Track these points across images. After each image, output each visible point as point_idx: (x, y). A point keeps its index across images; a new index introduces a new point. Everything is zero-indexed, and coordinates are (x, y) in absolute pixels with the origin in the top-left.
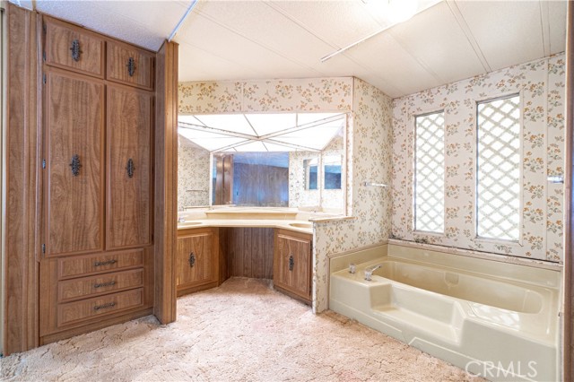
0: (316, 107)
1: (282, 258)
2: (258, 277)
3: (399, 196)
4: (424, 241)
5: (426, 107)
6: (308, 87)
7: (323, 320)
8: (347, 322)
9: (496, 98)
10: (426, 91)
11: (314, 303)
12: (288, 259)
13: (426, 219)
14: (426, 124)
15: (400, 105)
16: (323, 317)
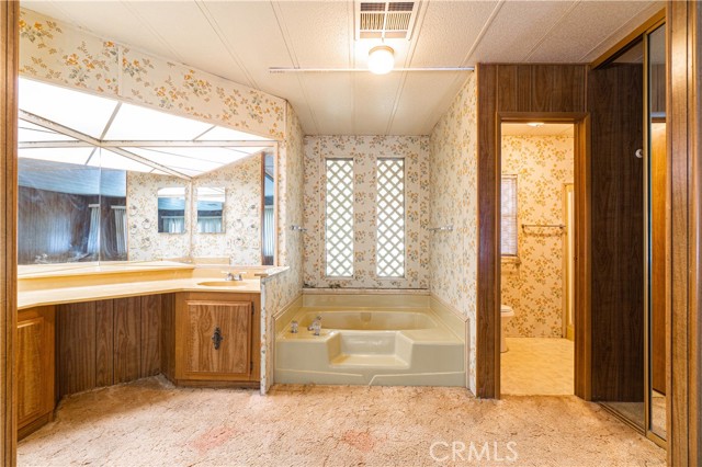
0: (244, 123)
1: (196, 336)
2: (128, 380)
3: (312, 241)
4: (338, 286)
5: (338, 153)
6: (233, 93)
7: (277, 397)
8: (306, 388)
9: (390, 159)
10: (338, 136)
11: (263, 382)
12: (211, 334)
13: (335, 264)
14: (335, 169)
15: (312, 143)
16: (276, 394)
